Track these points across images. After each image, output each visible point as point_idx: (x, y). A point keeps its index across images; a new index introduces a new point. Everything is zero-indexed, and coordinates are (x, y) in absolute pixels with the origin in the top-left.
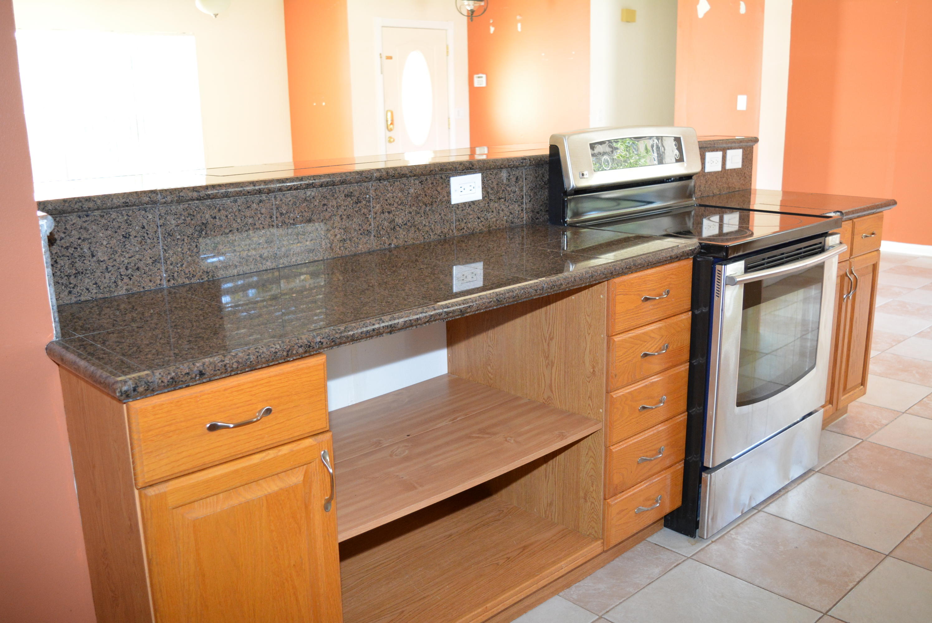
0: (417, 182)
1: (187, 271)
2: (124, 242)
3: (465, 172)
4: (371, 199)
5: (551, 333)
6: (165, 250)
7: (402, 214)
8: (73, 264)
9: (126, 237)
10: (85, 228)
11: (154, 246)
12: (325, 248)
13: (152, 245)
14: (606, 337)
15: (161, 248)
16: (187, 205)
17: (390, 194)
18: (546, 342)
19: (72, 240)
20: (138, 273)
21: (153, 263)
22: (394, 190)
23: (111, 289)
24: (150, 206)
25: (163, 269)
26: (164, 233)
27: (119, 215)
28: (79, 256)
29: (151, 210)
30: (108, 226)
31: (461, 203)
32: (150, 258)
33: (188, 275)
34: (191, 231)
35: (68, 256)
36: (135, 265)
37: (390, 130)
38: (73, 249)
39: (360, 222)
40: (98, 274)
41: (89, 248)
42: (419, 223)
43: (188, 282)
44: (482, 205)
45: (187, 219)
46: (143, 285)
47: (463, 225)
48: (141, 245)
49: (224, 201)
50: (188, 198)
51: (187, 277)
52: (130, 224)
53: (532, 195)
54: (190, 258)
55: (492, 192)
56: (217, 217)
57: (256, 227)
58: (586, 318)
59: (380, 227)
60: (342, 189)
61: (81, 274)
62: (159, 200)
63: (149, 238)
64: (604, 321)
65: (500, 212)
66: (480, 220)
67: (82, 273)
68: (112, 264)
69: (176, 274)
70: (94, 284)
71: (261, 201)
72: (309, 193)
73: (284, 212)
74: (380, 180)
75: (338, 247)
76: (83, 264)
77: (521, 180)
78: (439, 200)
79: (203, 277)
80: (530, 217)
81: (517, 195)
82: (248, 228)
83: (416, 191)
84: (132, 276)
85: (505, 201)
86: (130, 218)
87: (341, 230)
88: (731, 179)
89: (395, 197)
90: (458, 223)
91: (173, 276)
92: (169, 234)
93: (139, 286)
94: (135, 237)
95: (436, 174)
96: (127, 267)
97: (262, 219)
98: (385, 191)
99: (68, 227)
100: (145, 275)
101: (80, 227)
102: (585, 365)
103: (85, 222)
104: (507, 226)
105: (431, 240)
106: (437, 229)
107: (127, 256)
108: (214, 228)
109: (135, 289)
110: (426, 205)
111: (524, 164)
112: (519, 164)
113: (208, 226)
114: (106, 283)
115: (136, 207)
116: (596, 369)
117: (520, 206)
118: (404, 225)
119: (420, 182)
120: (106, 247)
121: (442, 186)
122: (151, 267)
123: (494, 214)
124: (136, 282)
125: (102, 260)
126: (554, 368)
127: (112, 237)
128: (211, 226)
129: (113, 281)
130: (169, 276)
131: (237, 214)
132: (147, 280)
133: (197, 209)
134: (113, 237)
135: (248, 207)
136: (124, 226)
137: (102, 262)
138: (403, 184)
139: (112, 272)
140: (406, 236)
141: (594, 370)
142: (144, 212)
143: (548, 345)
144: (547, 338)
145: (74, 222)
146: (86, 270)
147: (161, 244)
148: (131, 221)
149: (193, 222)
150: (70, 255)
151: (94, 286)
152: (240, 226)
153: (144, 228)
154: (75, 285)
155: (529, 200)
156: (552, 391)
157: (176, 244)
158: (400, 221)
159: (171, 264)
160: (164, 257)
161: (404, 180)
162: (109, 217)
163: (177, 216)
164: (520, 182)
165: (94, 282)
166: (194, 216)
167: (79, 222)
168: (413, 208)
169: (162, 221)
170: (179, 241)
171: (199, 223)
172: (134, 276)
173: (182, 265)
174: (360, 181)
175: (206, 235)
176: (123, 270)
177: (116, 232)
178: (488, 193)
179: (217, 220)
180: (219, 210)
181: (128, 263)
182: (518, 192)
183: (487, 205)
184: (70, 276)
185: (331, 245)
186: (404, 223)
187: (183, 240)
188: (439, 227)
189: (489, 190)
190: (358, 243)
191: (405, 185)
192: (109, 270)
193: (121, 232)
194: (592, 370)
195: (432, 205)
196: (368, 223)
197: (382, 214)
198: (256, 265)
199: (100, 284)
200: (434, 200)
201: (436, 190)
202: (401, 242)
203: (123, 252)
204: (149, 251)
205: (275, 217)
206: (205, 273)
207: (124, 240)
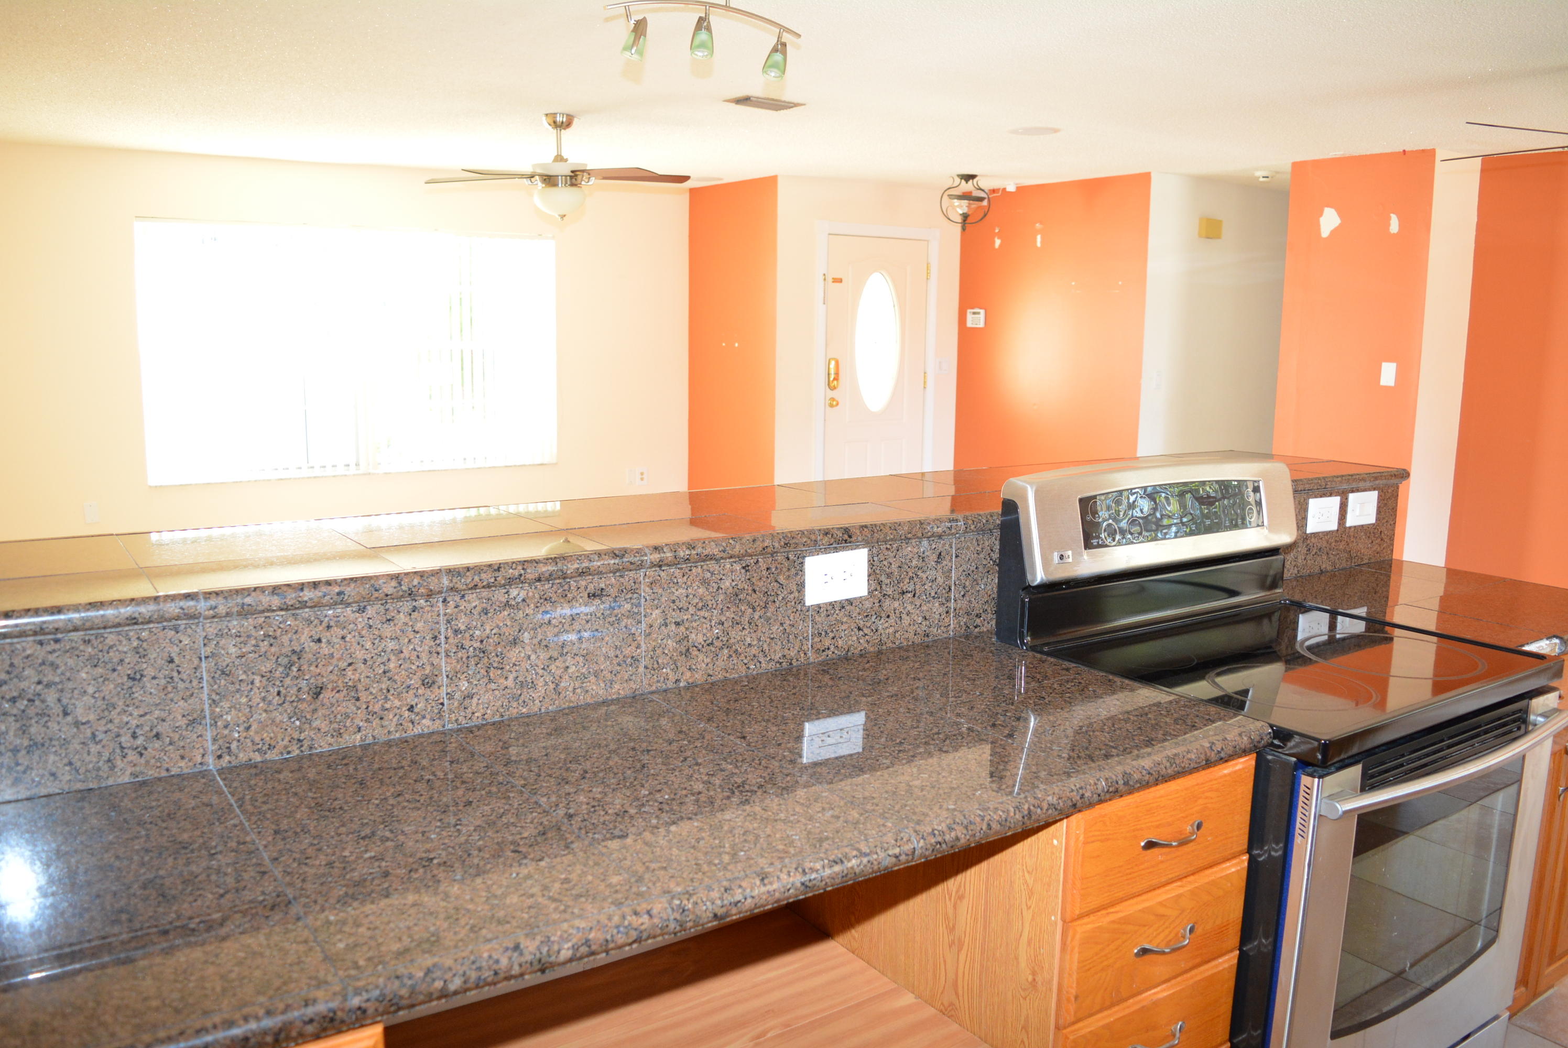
0: (738, 567)
1: (257, 739)
2: (131, 688)
3: (836, 548)
4: (643, 600)
5: (960, 886)
6: (214, 701)
7: (705, 626)
8: (24, 730)
9: (136, 678)
10: (52, 664)
11: (192, 695)
12: (543, 691)
13: (188, 694)
14: (1060, 923)
15: (205, 697)
16: (263, 619)
17: (681, 591)
18: (950, 899)
19: (23, 685)
20: (157, 744)
21: (188, 725)
22: (689, 583)
23: (101, 773)
24: (184, 622)
25: (209, 735)
26: (212, 670)
27: (123, 639)
28: (37, 714)
29: (189, 630)
30: (99, 659)
31: (826, 604)
32: (184, 716)
33: (260, 746)
34: (268, 665)
35: (15, 716)
36: (151, 730)
37: (833, 388)
38: (25, 702)
39: (618, 643)
40: (75, 745)
41: (59, 700)
42: (738, 642)
43: (258, 758)
44: (868, 605)
45: (261, 644)
46: (166, 766)
47: (827, 642)
48: (166, 692)
49: (339, 611)
50: (260, 608)
51: (258, 750)
52: (144, 656)
53: (967, 584)
54: (264, 715)
55: (888, 581)
56: (324, 640)
57: (402, 656)
58: (1024, 876)
59: (659, 651)
60: (583, 583)
61: (40, 746)
62: (200, 613)
63: (182, 680)
64: (1057, 891)
65: (904, 616)
66: (861, 633)
67: (43, 745)
68: (104, 729)
69: (234, 746)
70: (66, 765)
71: (414, 609)
72: (514, 592)
73: (463, 628)
74: (660, 566)
75: (571, 689)
76: (44, 729)
77: (948, 558)
78: (780, 598)
79: (289, 749)
80: (962, 623)
81: (939, 586)
82: (385, 658)
83: (734, 584)
84: (146, 749)
85: (914, 596)
86: (145, 645)
87: (577, 658)
88: (1355, 544)
89: (691, 596)
90: (817, 639)
91: (229, 748)
92: (223, 673)
93: (158, 767)
94: (154, 678)
95: (776, 552)
96: (134, 733)
97: (417, 641)
98: (671, 585)
99: (16, 662)
100: (171, 747)
101: (40, 661)
102: (1018, 963)
103: (50, 653)
104: (916, 642)
105: (761, 671)
106: (775, 651)
107: (136, 713)
108: (317, 659)
109: (150, 773)
110: (754, 609)
111: (953, 531)
112: (944, 532)
113: (305, 656)
114: (91, 762)
115: (156, 625)
116: (1039, 978)
117: (943, 604)
118: (708, 645)
119: (744, 568)
120: (94, 697)
121: (787, 574)
122: (184, 733)
123: (891, 621)
124: (153, 761)
125: (84, 721)
126: (963, 953)
127: (106, 679)
128: (310, 656)
129: (106, 759)
130: (220, 748)
131: (364, 632)
132: (175, 756)
133: (282, 626)
134: (108, 679)
135: (389, 620)
136: (130, 658)
137: (83, 724)
138: (709, 571)
139: (104, 742)
140: (710, 665)
141: (1034, 980)
142: (173, 632)
143: (955, 907)
144: (954, 894)
145: (29, 652)
146: (51, 740)
147: (206, 690)
148: (145, 650)
149: (273, 649)
150: (20, 713)
151: (67, 768)
152: (369, 656)
153: (171, 661)
154: (28, 766)
155: (962, 593)
156: (957, 994)
157: (238, 691)
158: (700, 639)
159: (226, 727)
160: (211, 714)
161: (712, 565)
162: (101, 642)
163: (242, 639)
164: (945, 563)
165: (66, 761)
166: (275, 638)
167: (41, 652)
168: (728, 614)
169: (209, 650)
170: (244, 685)
171: (286, 650)
172: (149, 750)
173: (248, 728)
174: (618, 570)
175: (300, 673)
176: (125, 739)
177: (114, 670)
178: (880, 583)
179: (323, 645)
180: (329, 627)
181: (137, 726)
182: (940, 580)
183: (877, 605)
184: (18, 751)
185: (557, 685)
186: (708, 642)
187: (252, 683)
188: (778, 648)
189: (883, 578)
190: (611, 682)
191: (712, 574)
192: (97, 739)
193: (125, 670)
194: (1030, 978)
195: (765, 607)
196: (634, 644)
197: (663, 628)
198: (401, 724)
199: (78, 764)
200: (771, 598)
201: (776, 581)
202: (699, 677)
203: (128, 706)
204: (181, 703)
205: (442, 637)
206: (295, 742)
207: (130, 683)
